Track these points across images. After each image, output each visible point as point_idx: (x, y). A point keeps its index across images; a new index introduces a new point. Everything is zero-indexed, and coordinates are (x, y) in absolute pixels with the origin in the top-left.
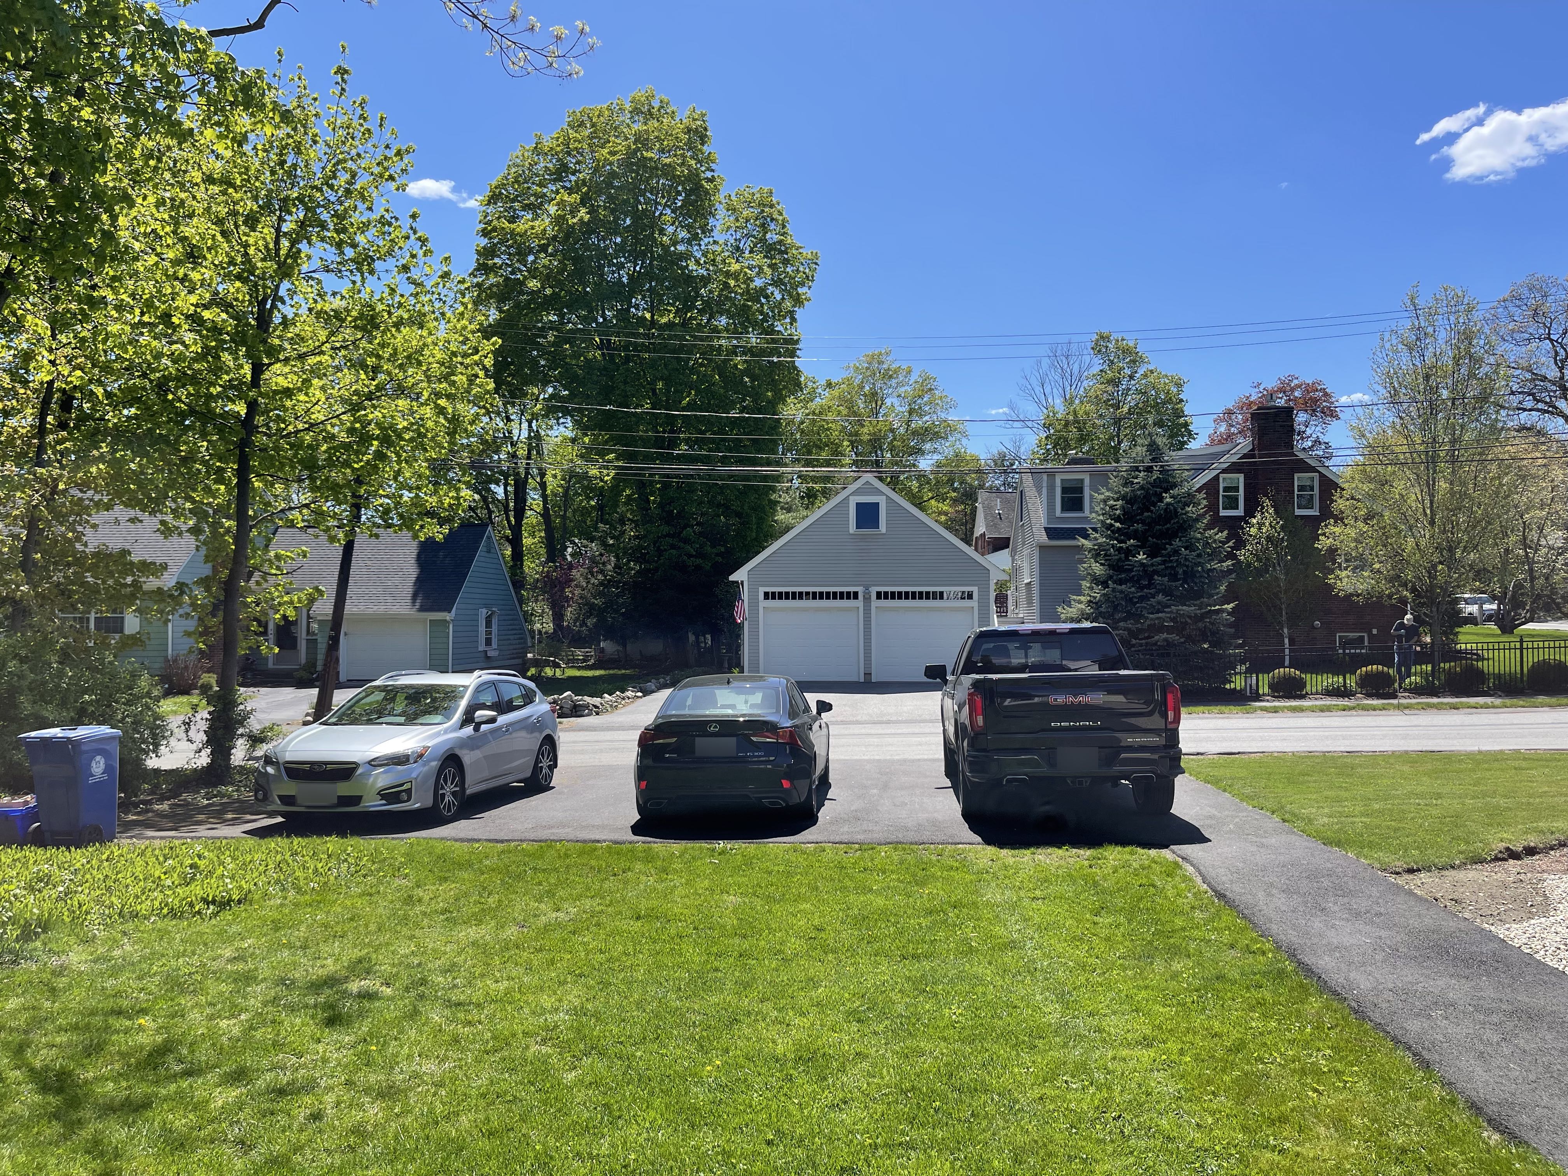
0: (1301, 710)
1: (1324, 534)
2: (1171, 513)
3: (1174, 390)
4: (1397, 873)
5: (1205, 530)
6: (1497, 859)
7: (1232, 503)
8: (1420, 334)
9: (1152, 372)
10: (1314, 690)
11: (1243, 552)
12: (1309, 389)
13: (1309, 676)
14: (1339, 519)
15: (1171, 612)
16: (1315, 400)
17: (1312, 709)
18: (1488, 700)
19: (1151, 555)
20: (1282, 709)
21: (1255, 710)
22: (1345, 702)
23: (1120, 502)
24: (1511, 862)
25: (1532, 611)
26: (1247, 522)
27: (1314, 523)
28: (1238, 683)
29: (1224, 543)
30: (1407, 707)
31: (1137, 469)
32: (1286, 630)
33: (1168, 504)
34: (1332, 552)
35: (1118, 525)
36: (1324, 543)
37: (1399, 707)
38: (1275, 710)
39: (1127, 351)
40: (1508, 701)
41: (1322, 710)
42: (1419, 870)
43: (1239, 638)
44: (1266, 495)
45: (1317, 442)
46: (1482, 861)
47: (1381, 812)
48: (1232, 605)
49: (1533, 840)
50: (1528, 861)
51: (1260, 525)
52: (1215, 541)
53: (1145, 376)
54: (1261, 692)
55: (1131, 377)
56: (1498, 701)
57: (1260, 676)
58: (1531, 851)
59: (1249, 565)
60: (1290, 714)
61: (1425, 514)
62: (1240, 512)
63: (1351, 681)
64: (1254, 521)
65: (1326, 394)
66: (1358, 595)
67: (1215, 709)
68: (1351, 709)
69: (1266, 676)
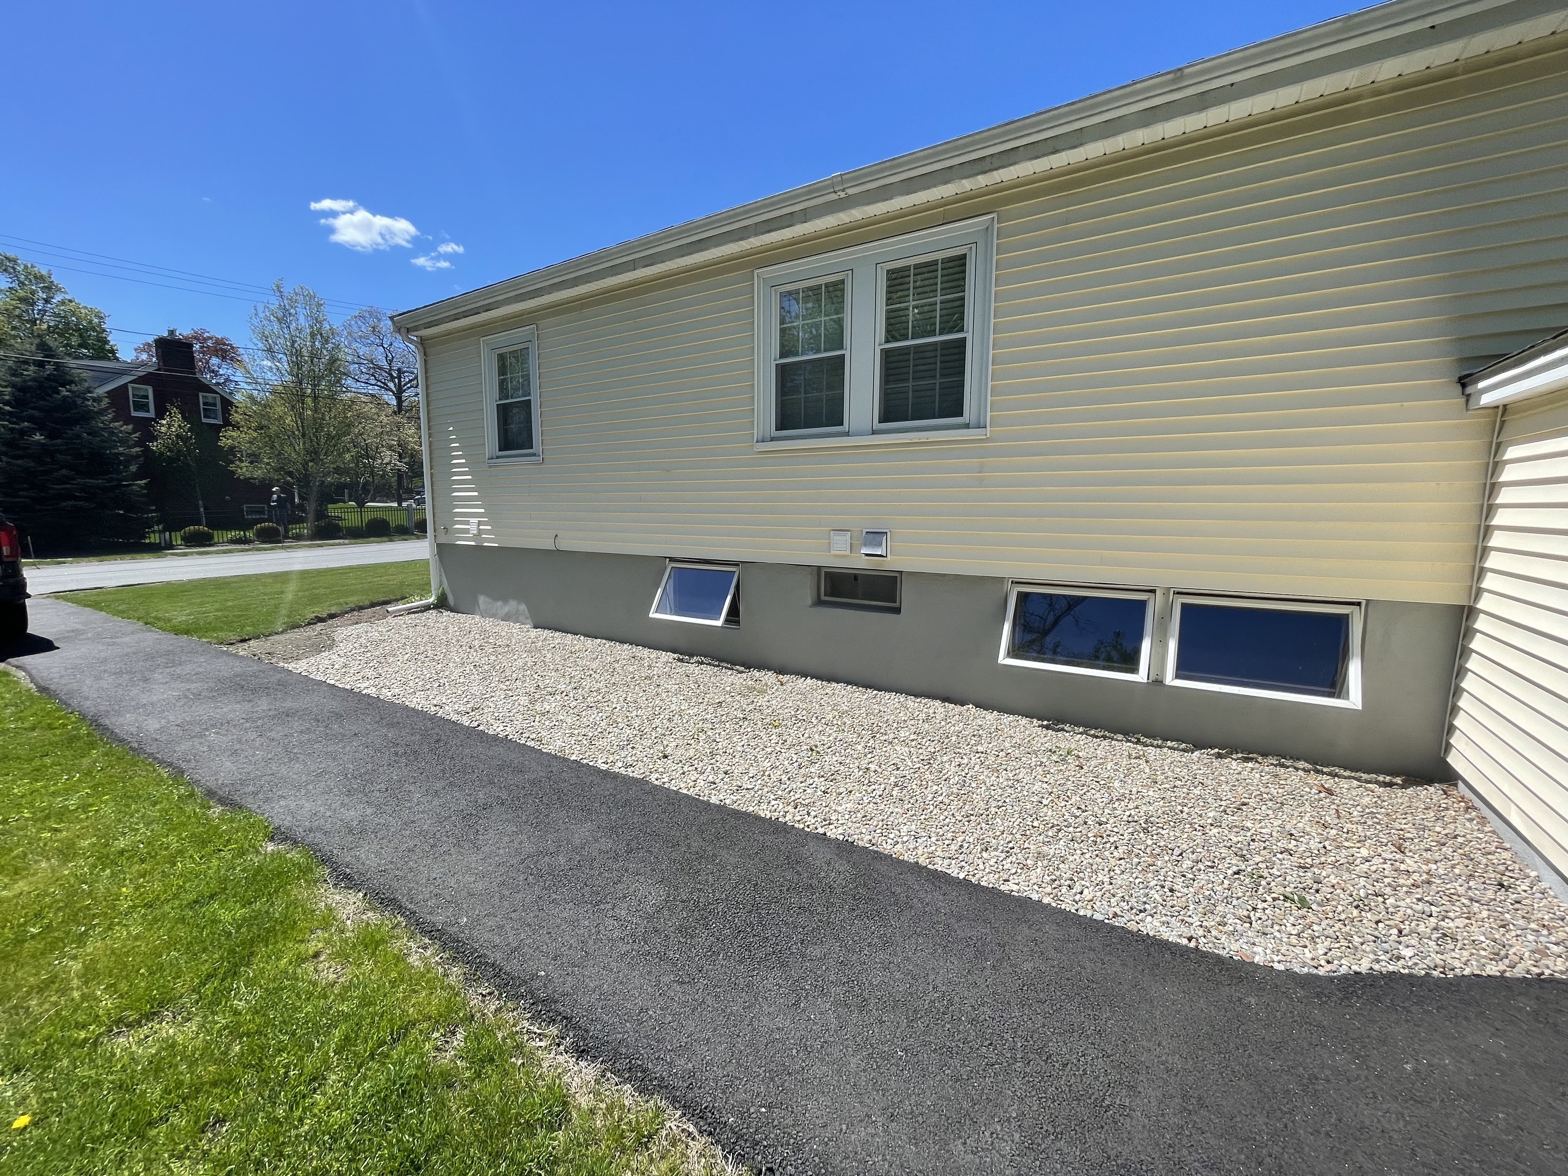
0: (207, 553)
1: (224, 436)
2: (67, 405)
3: (96, 320)
4: (232, 644)
5: (110, 423)
6: (309, 624)
7: (144, 407)
8: (286, 312)
9: (70, 301)
10: (221, 541)
11: (155, 444)
12: (219, 342)
13: (215, 532)
14: (236, 427)
15: (78, 484)
16: (225, 351)
17: (217, 552)
18: (341, 541)
19: (50, 436)
20: (191, 554)
21: (167, 555)
22: (246, 547)
23: (9, 389)
24: (319, 624)
25: (374, 495)
26: (157, 423)
27: (217, 428)
28: (154, 538)
29: (130, 434)
30: (289, 547)
31: (26, 362)
32: (200, 502)
33: (65, 397)
34: (232, 449)
35: (7, 408)
36: (224, 442)
37: (282, 548)
38: (185, 555)
39: (39, 278)
40: (353, 541)
41: (225, 552)
42: (250, 639)
43: (153, 505)
44: (172, 404)
45: (228, 380)
46: (299, 626)
47: (233, 607)
48: (144, 481)
49: (333, 610)
50: (330, 622)
51: (170, 426)
52: (121, 432)
53: (63, 303)
54: (174, 543)
55: (47, 301)
56: (346, 541)
57: (173, 534)
58: (332, 616)
59: (162, 454)
60: (198, 556)
61: (299, 430)
62: (152, 414)
63: (250, 534)
64: (164, 422)
65: (233, 348)
66: (255, 479)
67: (128, 557)
68: (247, 550)
69: (178, 533)
